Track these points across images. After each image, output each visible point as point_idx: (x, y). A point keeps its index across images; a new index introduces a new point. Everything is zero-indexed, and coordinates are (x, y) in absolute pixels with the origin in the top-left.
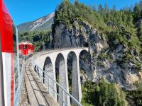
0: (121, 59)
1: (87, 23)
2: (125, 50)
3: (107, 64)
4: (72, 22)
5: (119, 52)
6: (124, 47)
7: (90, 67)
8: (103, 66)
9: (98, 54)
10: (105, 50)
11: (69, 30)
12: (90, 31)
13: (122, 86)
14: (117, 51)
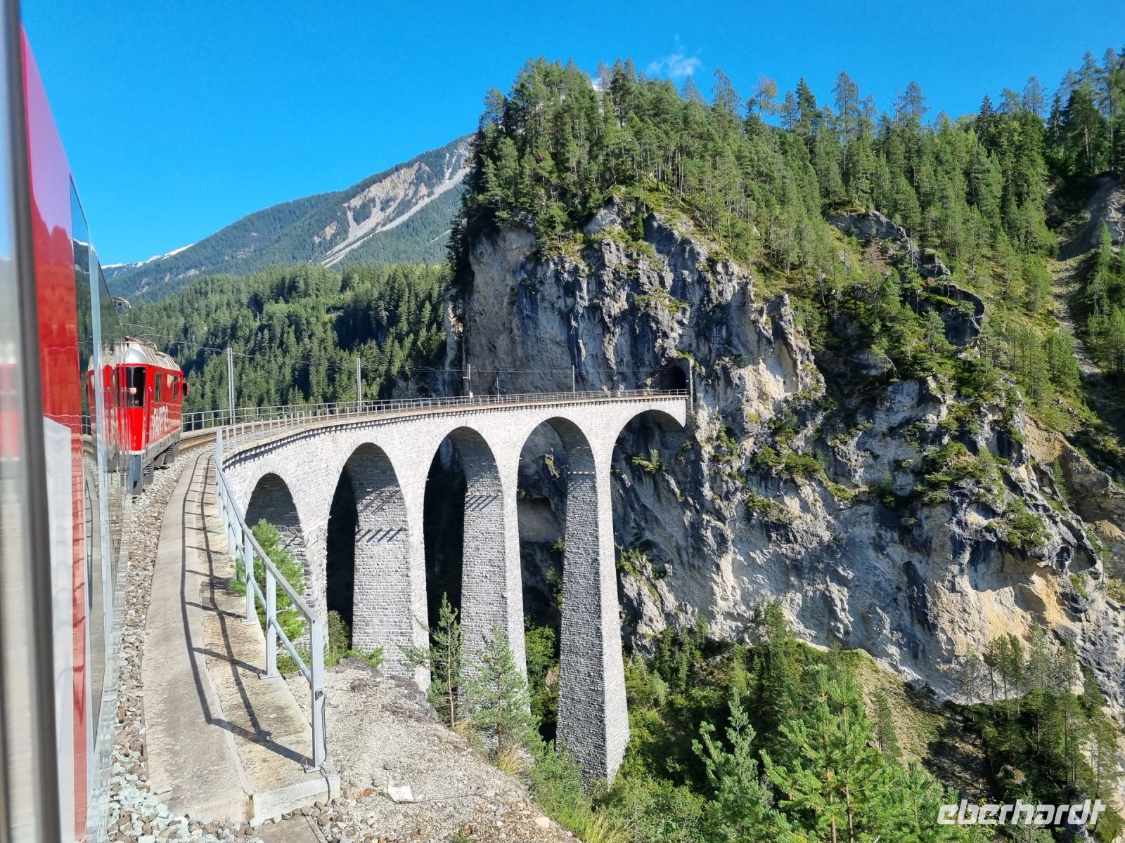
0: (906, 483)
1: (682, 227)
2: (932, 420)
3: (806, 511)
4: (581, 220)
5: (892, 432)
6: (926, 400)
7: (695, 533)
8: (782, 528)
9: (748, 445)
10: (803, 415)
11: (557, 275)
12: (701, 280)
13: (910, 674)
14: (882, 422)
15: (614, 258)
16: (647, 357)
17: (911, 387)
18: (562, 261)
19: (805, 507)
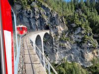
0: (80, 41)
1: (47, 6)
2: (83, 32)
3: (68, 45)
4: (29, 3)
5: (78, 34)
6: (82, 30)
7: (52, 50)
8: (65, 48)
9: (59, 37)
10: (66, 32)
11: (26, 12)
12: (51, 13)
13: (81, 64)
14: (76, 33)
15: (36, 10)
16: (43, 25)
17: (80, 28)
18: (27, 9)
19: (67, 45)
